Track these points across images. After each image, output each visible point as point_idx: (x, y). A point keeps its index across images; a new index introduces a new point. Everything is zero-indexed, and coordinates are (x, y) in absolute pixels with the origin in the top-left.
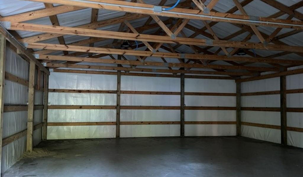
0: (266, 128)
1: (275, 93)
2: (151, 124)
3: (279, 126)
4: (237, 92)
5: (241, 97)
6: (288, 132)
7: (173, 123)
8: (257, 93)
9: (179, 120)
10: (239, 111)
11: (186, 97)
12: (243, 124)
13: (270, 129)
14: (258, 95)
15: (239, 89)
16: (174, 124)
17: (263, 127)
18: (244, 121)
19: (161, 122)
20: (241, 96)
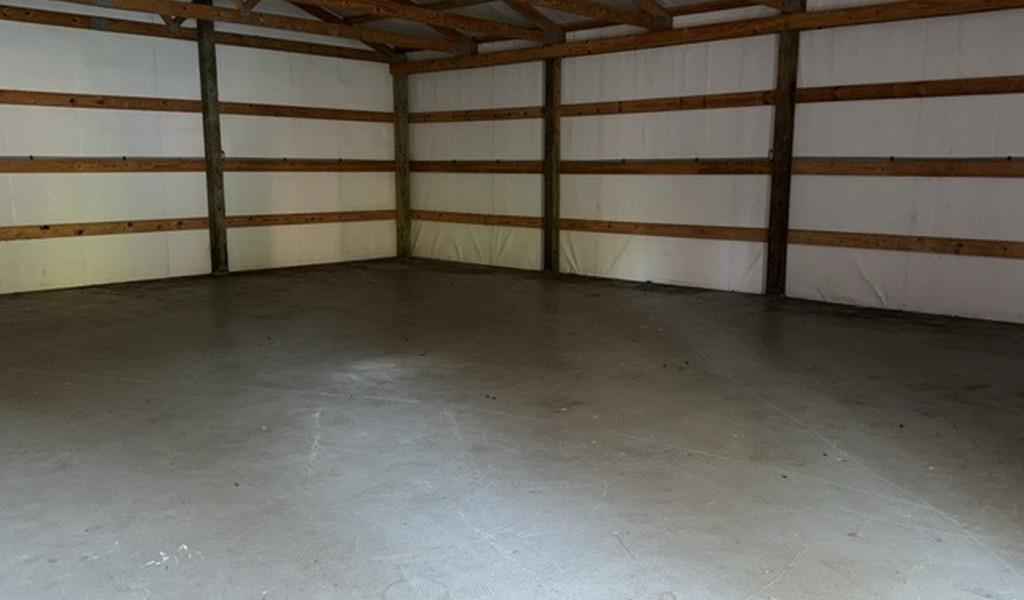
0: (496, 227)
1: (524, 113)
2: (89, 234)
3: (537, 218)
4: (396, 108)
5: (411, 126)
6: (564, 235)
7: (181, 224)
8: (467, 112)
9: (205, 214)
10: (405, 173)
11: (226, 121)
12: (419, 217)
13: (507, 229)
14: (469, 120)
15: (401, 97)
16: (185, 229)
17: (486, 224)
18: (421, 207)
19: (130, 224)
20: (409, 122)
